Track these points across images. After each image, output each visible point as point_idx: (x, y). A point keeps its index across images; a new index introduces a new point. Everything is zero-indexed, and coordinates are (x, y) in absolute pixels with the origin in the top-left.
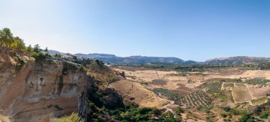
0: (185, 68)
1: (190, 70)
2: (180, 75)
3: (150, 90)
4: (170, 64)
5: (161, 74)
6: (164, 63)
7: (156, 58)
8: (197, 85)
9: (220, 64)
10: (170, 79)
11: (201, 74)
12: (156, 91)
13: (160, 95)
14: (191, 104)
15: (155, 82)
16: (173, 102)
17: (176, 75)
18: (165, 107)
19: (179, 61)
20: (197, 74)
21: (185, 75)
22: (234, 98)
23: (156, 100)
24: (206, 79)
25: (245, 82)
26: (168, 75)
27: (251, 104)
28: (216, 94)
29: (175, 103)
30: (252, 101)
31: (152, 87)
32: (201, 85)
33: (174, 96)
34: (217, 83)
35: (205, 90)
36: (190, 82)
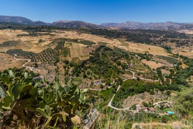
0: (35, 29)
1: (40, 31)
2: (30, 35)
4: (19, 24)
5: (9, 34)
8: (46, 43)
9: (65, 26)
10: (23, 39)
11: (49, 34)
12: (10, 53)
13: (16, 55)
14: (44, 60)
15: (6, 44)
16: (29, 60)
17: (27, 35)
18: (24, 66)
19: (29, 21)
20: (46, 34)
21: (35, 35)
22: (71, 54)
23: (14, 61)
24: (54, 38)
25: (80, 42)
26: (19, 36)
27: (80, 58)
28: (60, 50)
29: (32, 61)
30: (82, 56)
31: (6, 50)
32: (50, 44)
33: (30, 55)
34: (61, 42)
35: (53, 48)
36: (41, 41)
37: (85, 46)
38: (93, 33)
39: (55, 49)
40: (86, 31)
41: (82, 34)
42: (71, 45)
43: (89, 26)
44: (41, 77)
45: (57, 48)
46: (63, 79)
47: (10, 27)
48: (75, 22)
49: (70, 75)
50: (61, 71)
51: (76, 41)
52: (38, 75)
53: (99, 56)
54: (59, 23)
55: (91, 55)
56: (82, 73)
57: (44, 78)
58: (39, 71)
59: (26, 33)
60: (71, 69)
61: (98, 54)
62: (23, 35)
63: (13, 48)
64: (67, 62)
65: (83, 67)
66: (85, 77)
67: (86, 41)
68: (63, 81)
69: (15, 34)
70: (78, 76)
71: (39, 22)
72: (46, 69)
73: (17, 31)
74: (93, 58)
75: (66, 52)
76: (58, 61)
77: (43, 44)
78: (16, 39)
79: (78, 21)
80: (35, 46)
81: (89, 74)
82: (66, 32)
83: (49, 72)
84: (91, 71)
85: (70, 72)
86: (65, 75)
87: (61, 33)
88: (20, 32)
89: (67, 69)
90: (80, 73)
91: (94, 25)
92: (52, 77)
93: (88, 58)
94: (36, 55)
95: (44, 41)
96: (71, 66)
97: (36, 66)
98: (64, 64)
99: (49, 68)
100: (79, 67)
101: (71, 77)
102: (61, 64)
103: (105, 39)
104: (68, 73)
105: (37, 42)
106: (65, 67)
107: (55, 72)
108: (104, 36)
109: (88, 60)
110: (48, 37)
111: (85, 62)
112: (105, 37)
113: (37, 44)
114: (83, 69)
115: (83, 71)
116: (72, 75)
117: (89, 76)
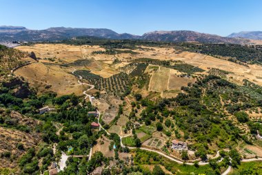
0: (114, 43)
1: (120, 47)
2: (107, 53)
3: (71, 73)
5: (85, 51)
7: (84, 30)
8: (121, 65)
10: (97, 58)
12: (77, 74)
13: (81, 78)
14: (110, 89)
15: (78, 63)
16: (93, 86)
17: (103, 53)
18: (84, 93)
20: (126, 52)
21: (112, 53)
22: (150, 86)
23: (76, 85)
24: (134, 58)
26: (94, 53)
27: (162, 95)
28: (136, 77)
29: (95, 88)
30: (165, 91)
31: (74, 70)
32: (126, 66)
33: (96, 80)
34: (142, 64)
35: (128, 72)
36: (116, 61)
37: (180, 73)
38: (204, 52)
39: (130, 74)
40: (193, 48)
41: (184, 53)
42: (156, 69)
43: (202, 38)
44: (99, 113)
45: (133, 74)
46: (125, 124)
47: (88, 43)
48: (178, 32)
49: (136, 120)
50: (127, 109)
51: (166, 64)
52: (96, 109)
53: (198, 96)
54: (151, 36)
55: (183, 92)
56: (157, 121)
57: (101, 116)
58: (99, 103)
59: (103, 50)
60: (143, 109)
61: (200, 91)
62: (98, 53)
63: (82, 68)
64: (139, 97)
65: (161, 110)
66: (160, 129)
67: (186, 65)
68: (123, 127)
69: (91, 51)
70: (148, 123)
71: (126, 35)
72: (109, 103)
73: (94, 47)
74: (184, 96)
75: (144, 81)
76: (128, 94)
77: (117, 66)
78: (89, 58)
79: (182, 31)
80: (107, 67)
81: (168, 124)
82: (157, 49)
83: (110, 108)
84: (174, 122)
85: (138, 115)
86: (130, 118)
87: (148, 50)
88: (97, 48)
89: (135, 108)
90: (154, 120)
91: (214, 38)
92: (111, 117)
93: (175, 95)
94: (104, 80)
95: (120, 62)
96: (144, 105)
97: (98, 96)
98: (134, 100)
99: (112, 102)
100: (155, 109)
101: (137, 123)
102: (130, 98)
103: (229, 63)
104: (134, 116)
105: (110, 62)
106: (134, 105)
107: (117, 110)
108: (228, 58)
109: (173, 100)
110: (128, 55)
111: (167, 102)
112: (229, 60)
113: (110, 65)
114: (160, 114)
115: (159, 118)
116: (140, 120)
117: (168, 130)
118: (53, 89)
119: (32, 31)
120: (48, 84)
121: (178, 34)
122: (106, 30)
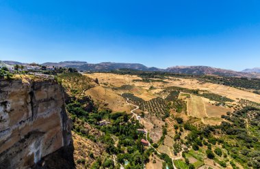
0: (149, 75)
1: (153, 77)
2: (143, 81)
3: (120, 95)
4: (136, 70)
5: (127, 79)
6: (130, 69)
7: (123, 64)
8: (157, 91)
9: (180, 73)
10: (137, 84)
11: (161, 81)
12: (125, 96)
13: (128, 99)
14: (151, 110)
15: (124, 88)
16: (138, 107)
17: (141, 81)
18: (132, 112)
19: (144, 67)
20: (158, 81)
21: (148, 81)
22: (187, 110)
23: (125, 105)
24: (166, 86)
25: (203, 95)
26: (134, 81)
27: (203, 121)
28: (172, 102)
29: (140, 108)
30: (205, 118)
31: (122, 92)
32: (161, 92)
33: (139, 101)
34: (175, 92)
35: (164, 97)
36: (152, 88)
37: (213, 102)
38: (226, 84)
39: (166, 99)
40: (214, 80)
41: (207, 84)
42: (189, 97)
43: (219, 72)
44: (145, 130)
45: (168, 99)
46: (172, 145)
47: (129, 73)
48: (196, 67)
49: (182, 143)
50: (170, 131)
51: (196, 92)
52: (143, 127)
53: (243, 126)
55: (224, 120)
56: (205, 148)
57: (148, 134)
58: (145, 122)
59: (140, 79)
60: (186, 134)
61: (242, 121)
62: (137, 80)
63: (127, 92)
64: (180, 121)
65: (207, 137)
66: (211, 156)
67: (214, 95)
68: (171, 148)
69: (131, 79)
70: (196, 148)
71: (153, 68)
72: (152, 122)
73: (134, 76)
74: (229, 125)
75: (181, 106)
76: (168, 116)
77: (153, 92)
78: (131, 84)
79: (200, 67)
80: (146, 92)
81: (219, 154)
82: (182, 80)
83: (154, 127)
84: (224, 151)
85: (182, 137)
86: (175, 140)
87: (175, 80)
88: (135, 77)
89: (178, 131)
90: (201, 145)
91: (229, 72)
92: (157, 136)
93: (219, 123)
94: (145, 102)
95: (155, 88)
96: (187, 128)
97: (143, 116)
98: (175, 122)
99: (155, 122)
100: (200, 134)
101: (183, 146)
102: (171, 120)
103: (255, 95)
104: (179, 138)
105: (148, 88)
106: (176, 128)
107: (161, 131)
108: (252, 90)
109: (217, 127)
110: (160, 84)
111: (210, 130)
112: (254, 92)
113: (147, 91)
114: (206, 140)
115: (206, 144)
116: (187, 144)
117: (221, 159)
118: (110, 107)
119: (90, 65)
120: (106, 102)
121: (197, 68)
122: (139, 64)
